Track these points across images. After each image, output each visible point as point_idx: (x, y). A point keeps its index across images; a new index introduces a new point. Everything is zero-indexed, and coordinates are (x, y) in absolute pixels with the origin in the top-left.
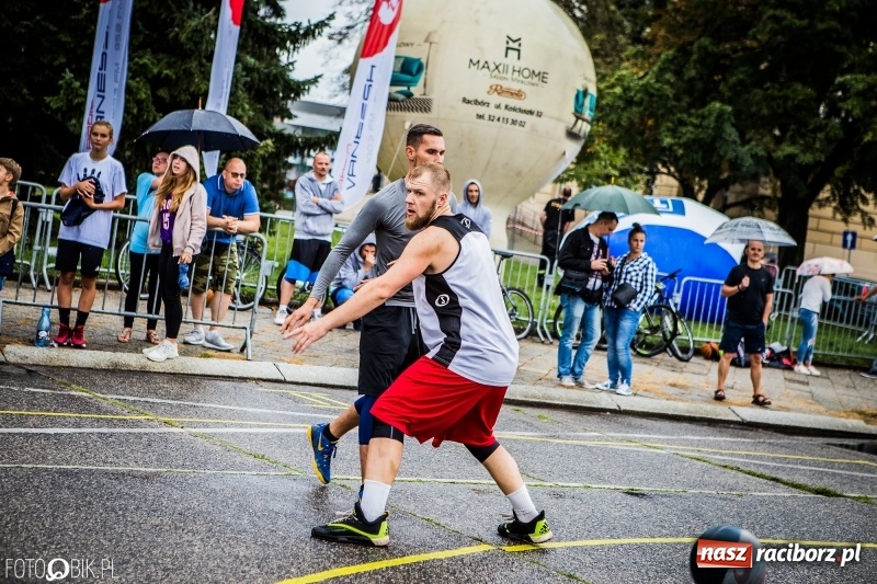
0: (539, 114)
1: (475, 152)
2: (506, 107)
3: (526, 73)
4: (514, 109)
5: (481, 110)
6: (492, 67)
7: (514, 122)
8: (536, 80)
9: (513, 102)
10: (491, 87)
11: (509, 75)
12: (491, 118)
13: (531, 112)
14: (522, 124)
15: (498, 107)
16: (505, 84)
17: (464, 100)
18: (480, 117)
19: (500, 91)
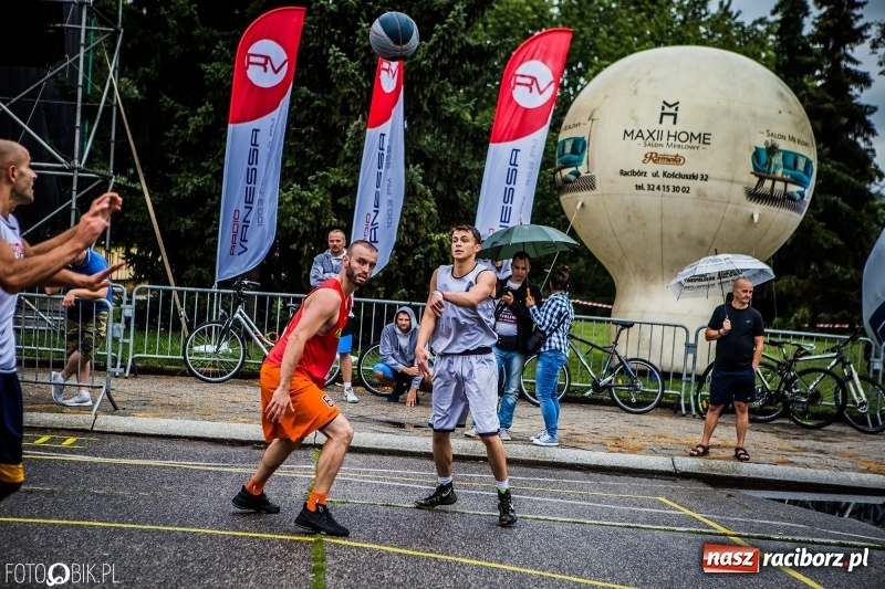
0: (705, 178)
1: (644, 224)
2: (664, 174)
3: (683, 137)
4: (673, 176)
5: (640, 180)
6: (646, 135)
7: (676, 189)
8: (695, 143)
9: (671, 168)
10: (646, 156)
11: (664, 141)
12: (651, 188)
13: (694, 177)
14: (686, 190)
15: (655, 175)
16: (660, 151)
17: (623, 173)
18: (639, 187)
19: (654, 158)
